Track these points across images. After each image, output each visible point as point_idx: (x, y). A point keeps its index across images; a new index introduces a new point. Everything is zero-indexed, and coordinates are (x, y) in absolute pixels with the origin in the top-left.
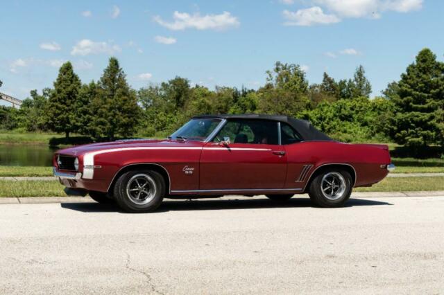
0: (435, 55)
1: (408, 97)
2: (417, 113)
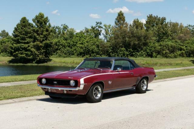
0: (28, 20)
1: (19, 37)
2: (22, 44)
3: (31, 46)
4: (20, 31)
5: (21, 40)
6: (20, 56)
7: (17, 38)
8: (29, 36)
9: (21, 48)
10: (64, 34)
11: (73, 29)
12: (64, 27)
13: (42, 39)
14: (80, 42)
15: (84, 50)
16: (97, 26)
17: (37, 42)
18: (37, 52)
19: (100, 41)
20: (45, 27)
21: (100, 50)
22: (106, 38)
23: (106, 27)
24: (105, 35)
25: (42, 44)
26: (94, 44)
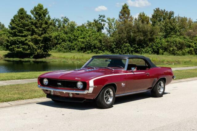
0: (26, 11)
1: (16, 30)
2: (19, 38)
3: (29, 39)
4: (17, 23)
5: (18, 33)
6: (17, 50)
7: (14, 30)
8: (26, 29)
9: (18, 41)
10: (64, 27)
11: (74, 22)
12: (64, 19)
13: (40, 32)
14: (81, 37)
15: (85, 45)
16: (99, 20)
17: (35, 36)
18: (35, 47)
19: (103, 35)
20: (44, 19)
21: (103, 45)
22: (109, 32)
23: (110, 21)
24: (108, 29)
25: (41, 37)
26: (96, 39)
